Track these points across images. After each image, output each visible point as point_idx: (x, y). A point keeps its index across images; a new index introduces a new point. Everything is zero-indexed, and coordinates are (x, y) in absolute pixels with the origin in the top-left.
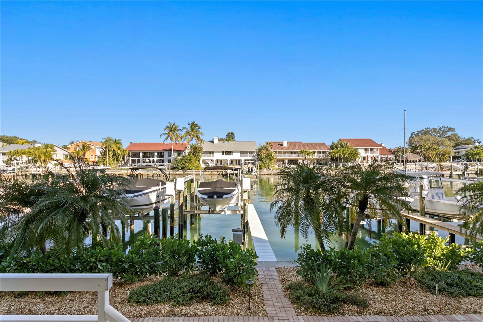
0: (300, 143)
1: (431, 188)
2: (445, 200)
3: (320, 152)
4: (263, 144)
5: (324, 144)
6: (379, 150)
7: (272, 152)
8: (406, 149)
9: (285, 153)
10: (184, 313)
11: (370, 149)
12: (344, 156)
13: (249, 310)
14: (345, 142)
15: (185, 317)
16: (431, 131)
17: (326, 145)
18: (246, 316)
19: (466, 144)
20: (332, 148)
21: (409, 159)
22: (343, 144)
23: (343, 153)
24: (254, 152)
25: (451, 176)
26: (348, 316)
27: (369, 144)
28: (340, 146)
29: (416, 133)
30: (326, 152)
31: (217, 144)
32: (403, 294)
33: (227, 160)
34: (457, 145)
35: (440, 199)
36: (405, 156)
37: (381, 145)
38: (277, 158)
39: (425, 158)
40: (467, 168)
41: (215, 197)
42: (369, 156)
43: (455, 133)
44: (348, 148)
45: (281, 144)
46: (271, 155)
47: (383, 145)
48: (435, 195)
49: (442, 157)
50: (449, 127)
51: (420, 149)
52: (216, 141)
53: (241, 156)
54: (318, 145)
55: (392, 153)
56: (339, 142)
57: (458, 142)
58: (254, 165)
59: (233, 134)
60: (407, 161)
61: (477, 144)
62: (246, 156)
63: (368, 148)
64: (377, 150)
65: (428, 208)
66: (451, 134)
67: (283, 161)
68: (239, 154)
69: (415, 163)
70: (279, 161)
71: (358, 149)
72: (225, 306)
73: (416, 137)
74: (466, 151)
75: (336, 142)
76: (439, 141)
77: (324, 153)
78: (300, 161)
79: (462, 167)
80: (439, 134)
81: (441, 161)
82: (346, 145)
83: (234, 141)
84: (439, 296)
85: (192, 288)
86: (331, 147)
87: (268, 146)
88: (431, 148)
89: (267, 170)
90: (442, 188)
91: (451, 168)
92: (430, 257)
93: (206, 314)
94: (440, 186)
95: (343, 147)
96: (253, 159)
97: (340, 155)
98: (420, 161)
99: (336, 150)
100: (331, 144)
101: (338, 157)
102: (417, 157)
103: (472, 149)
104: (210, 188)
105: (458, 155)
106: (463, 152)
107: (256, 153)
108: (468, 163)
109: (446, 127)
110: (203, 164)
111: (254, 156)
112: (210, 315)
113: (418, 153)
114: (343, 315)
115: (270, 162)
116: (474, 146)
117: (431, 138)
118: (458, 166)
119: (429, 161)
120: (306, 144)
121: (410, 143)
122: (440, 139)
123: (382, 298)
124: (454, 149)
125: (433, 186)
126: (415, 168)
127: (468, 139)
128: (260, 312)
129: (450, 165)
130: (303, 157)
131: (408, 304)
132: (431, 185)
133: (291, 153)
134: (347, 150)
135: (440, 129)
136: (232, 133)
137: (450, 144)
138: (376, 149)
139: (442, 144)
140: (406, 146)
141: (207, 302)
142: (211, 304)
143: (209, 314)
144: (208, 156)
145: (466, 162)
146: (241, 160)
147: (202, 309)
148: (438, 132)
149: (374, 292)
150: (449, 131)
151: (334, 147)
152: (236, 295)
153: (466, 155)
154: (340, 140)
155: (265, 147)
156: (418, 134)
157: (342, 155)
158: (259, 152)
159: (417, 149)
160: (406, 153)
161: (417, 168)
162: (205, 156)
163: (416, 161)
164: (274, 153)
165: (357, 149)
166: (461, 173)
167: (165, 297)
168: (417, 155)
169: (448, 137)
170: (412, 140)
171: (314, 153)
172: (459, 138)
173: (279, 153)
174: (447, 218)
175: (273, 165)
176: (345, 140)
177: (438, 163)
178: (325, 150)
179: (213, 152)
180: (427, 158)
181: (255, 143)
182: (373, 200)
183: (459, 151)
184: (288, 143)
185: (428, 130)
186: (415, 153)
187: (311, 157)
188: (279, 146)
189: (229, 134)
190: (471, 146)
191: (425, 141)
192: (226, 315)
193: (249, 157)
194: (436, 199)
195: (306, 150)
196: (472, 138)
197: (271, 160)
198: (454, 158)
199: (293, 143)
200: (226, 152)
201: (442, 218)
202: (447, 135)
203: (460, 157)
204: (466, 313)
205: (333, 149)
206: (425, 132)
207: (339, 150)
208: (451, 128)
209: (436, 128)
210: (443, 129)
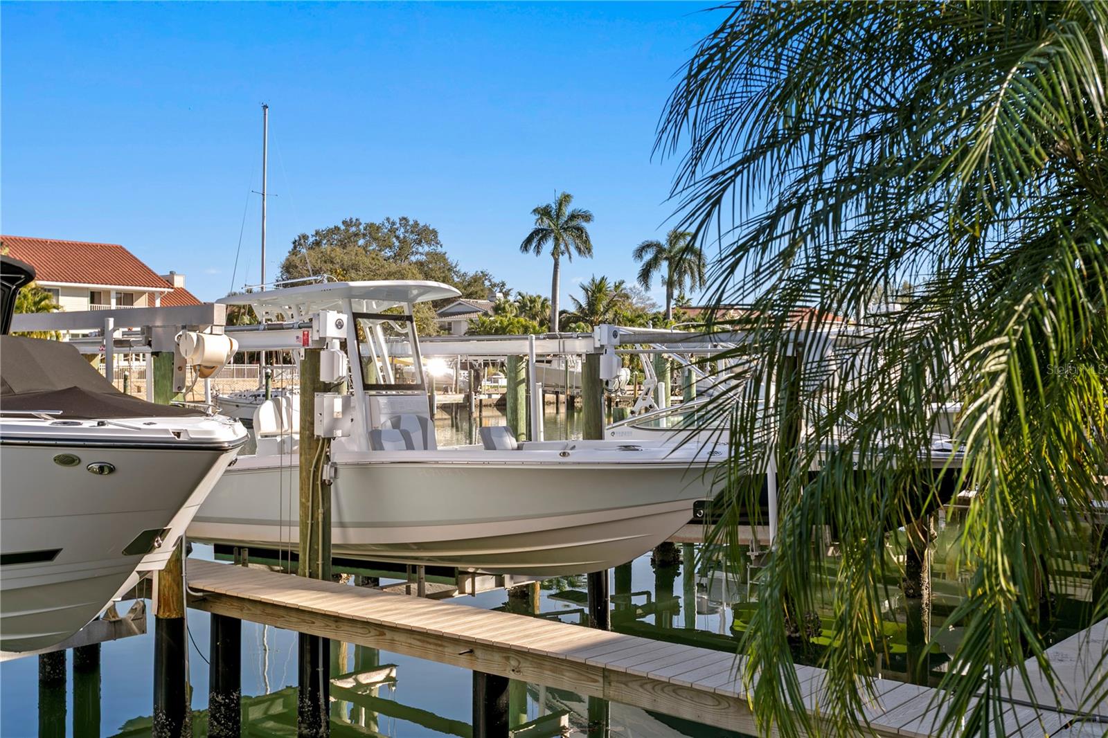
6: (158, 302)
11: (119, 294)
16: (364, 235)
27: (112, 272)
29: (310, 240)
37: (169, 281)
43: (439, 249)
47: (179, 282)
50: (422, 224)
61: (501, 297)
63: (108, 292)
64: (150, 304)
66: (427, 254)
71: (56, 292)
73: (311, 254)
74: (472, 322)
103: (486, 314)
106: (463, 325)
109: (411, 222)
116: (493, 305)
124: (439, 315)
127: (477, 280)
135: (392, 231)
138: (144, 298)
148: (385, 243)
150: (419, 243)
156: (318, 242)
172: (449, 270)
183: (450, 324)
185: (354, 229)
190: (484, 304)
196: (484, 275)
202: (413, 259)
206: (344, 238)
208: (426, 228)
209: (377, 222)
210: (401, 233)
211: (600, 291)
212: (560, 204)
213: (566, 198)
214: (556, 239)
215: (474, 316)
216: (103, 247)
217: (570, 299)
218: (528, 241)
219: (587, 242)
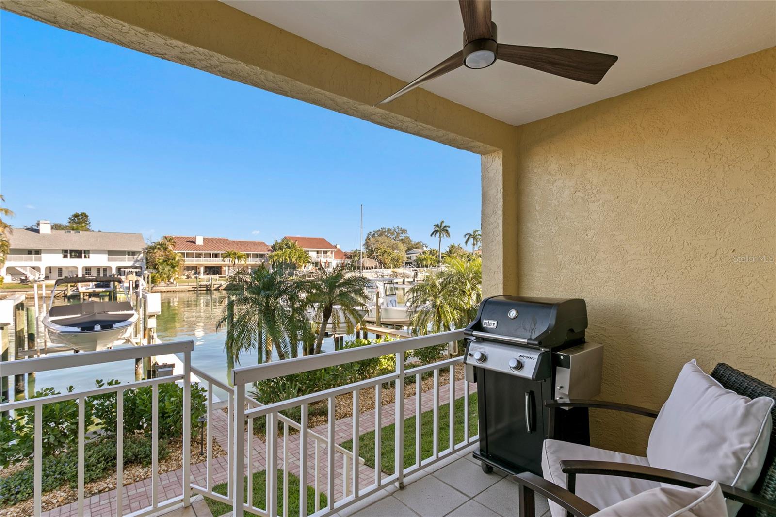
0: (224, 239)
1: (386, 295)
2: (398, 307)
3: (257, 255)
4: (158, 239)
5: (262, 243)
6: (333, 253)
7: (176, 254)
8: (363, 252)
9: (199, 255)
10: (96, 491)
11: (324, 251)
12: (291, 260)
13: (202, 455)
14: (292, 242)
15: (101, 495)
16: (387, 232)
17: (265, 245)
18: (200, 462)
19: (416, 248)
20: (274, 248)
21: (366, 266)
22: (290, 243)
23: (289, 257)
24: (139, 252)
25: (404, 283)
26: (316, 427)
27: (322, 245)
28: (285, 247)
29: (372, 234)
30: (265, 254)
31: (47, 235)
32: (364, 395)
33: (76, 268)
34: (409, 249)
35: (393, 306)
36: (361, 261)
37: (335, 247)
38: (186, 263)
39: (381, 263)
40: (417, 274)
41: (98, 327)
42: (322, 261)
43: (408, 235)
44: (295, 249)
45: (191, 240)
46: (174, 259)
47: (338, 247)
48: (389, 302)
49: (396, 262)
50: (403, 228)
51: (377, 253)
52: (45, 229)
53: (109, 260)
54: (254, 244)
55: (348, 258)
56: (283, 241)
57: (410, 245)
58: (139, 276)
59: (87, 216)
60: (364, 267)
61: (425, 249)
62: (122, 260)
63: (321, 251)
64: (332, 253)
65: (383, 317)
66: (404, 237)
67: (195, 269)
68: (106, 256)
69: (371, 270)
70: (188, 268)
71: (309, 251)
72: (166, 462)
73: (373, 238)
74: (416, 256)
75: (279, 241)
76: (394, 244)
77: (262, 256)
78: (224, 268)
79: (413, 273)
80: (394, 236)
81: (395, 267)
82: (294, 245)
83: (88, 230)
84: (391, 389)
85: (104, 455)
86: (272, 248)
87: (168, 243)
88: (386, 251)
89: (166, 285)
90: (395, 295)
91: (404, 276)
92: (385, 359)
93: (138, 479)
94: (394, 294)
95: (289, 248)
96: (137, 265)
97: (286, 259)
98: (376, 268)
99: (279, 252)
100: (272, 243)
101: (282, 262)
102: (374, 263)
103: (421, 254)
104: (79, 315)
105: (410, 261)
106: (414, 257)
107: (142, 255)
108: (418, 269)
109: (400, 228)
110: (10, 277)
111: (137, 261)
112: (145, 479)
113: (373, 258)
114: (312, 427)
115: (172, 270)
116: (423, 251)
117: (387, 240)
118: (410, 272)
119: (385, 268)
120: (235, 242)
121: (367, 245)
122: (395, 242)
123: (347, 402)
124: (407, 254)
125: (387, 294)
126: (371, 276)
127: (418, 243)
128: (217, 453)
129: (402, 272)
130: (231, 263)
131: (368, 402)
132: (386, 293)
133: (210, 255)
134: (295, 253)
135: (395, 230)
136: (84, 216)
137: (403, 247)
138: (330, 252)
139: (397, 248)
140: (363, 249)
141: (133, 467)
142: (141, 466)
143: (143, 477)
144: (26, 260)
145: (416, 268)
146: (110, 268)
147: (129, 476)
148: (392, 234)
149: (339, 399)
150: (402, 233)
151: (277, 248)
152: (177, 446)
153: (416, 261)
154: (285, 238)
155: (161, 245)
156: (374, 234)
157: (288, 260)
158: (149, 252)
159: (374, 253)
160: (363, 257)
161: (373, 276)
162: (15, 260)
163: (373, 268)
164: (180, 254)
165: (307, 251)
166: (412, 280)
167: (53, 482)
168: (372, 260)
169: (402, 239)
170: (369, 241)
171: (248, 255)
172: (411, 241)
173: (188, 255)
174: (398, 326)
175: (177, 276)
176: (293, 238)
177: (393, 270)
178: (263, 251)
179: (38, 252)
180: (383, 264)
181: (139, 237)
182: (337, 307)
183: (411, 256)
184: (204, 239)
185: (384, 230)
186: (372, 258)
187: (243, 262)
188: (189, 243)
189: (76, 216)
190: (420, 251)
191: (382, 244)
192: (170, 470)
193: (127, 262)
194: (390, 307)
195: (235, 251)
196: (421, 242)
197: (173, 267)
198: (406, 263)
199: (212, 240)
200: (71, 251)
201: (395, 327)
202: (400, 238)
203: (411, 263)
204: (408, 396)
205: (276, 251)
206: (381, 233)
207: (285, 252)
208: (404, 230)
209: (391, 228)
210: (397, 231)
211: (453, 247)
212: (441, 224)
213: (443, 222)
214: (440, 234)
215: (417, 254)
216: (320, 239)
217: (444, 249)
218: (432, 234)
219: (449, 234)
